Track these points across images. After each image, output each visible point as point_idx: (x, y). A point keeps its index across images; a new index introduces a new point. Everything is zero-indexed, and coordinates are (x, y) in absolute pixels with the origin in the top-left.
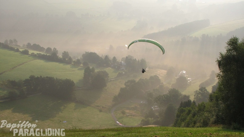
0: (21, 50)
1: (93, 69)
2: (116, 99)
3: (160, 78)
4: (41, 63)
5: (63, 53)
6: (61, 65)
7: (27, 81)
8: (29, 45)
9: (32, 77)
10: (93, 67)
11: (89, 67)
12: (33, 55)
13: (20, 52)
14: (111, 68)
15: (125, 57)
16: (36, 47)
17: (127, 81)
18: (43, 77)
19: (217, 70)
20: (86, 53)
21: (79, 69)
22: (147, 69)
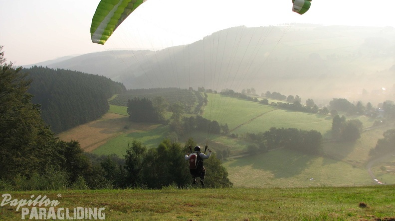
0: (260, 100)
1: (343, 118)
2: (372, 152)
4: (282, 113)
5: (307, 101)
6: (306, 115)
7: (267, 134)
8: (268, 94)
9: (273, 129)
10: (343, 116)
11: (338, 116)
12: (273, 105)
14: (365, 116)
15: (383, 103)
16: (276, 95)
17: (386, 131)
18: (285, 128)
20: (334, 99)
21: (326, 119)
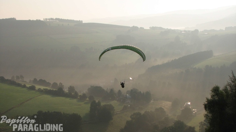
0: (28, 86)
1: (99, 103)
3: (165, 110)
4: (48, 98)
5: (69, 88)
6: (68, 100)
8: (35, 81)
10: (99, 101)
11: (95, 101)
12: (40, 90)
13: (27, 87)
14: (116, 102)
15: (130, 90)
16: (42, 82)
17: (132, 114)
18: (50, 112)
20: (92, 87)
21: (85, 103)
22: (152, 101)
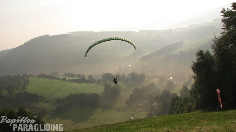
0: (61, 78)
1: (110, 85)
2: (128, 102)
3: (156, 84)
4: (75, 85)
5: (89, 76)
6: (89, 84)
7: (67, 98)
8: (66, 74)
9: (70, 95)
10: (110, 83)
11: (107, 83)
12: (69, 80)
13: (61, 79)
14: (121, 82)
15: (130, 74)
16: (71, 75)
17: (134, 89)
18: (77, 94)
19: (192, 73)
20: (104, 74)
21: (101, 86)
22: (146, 79)
